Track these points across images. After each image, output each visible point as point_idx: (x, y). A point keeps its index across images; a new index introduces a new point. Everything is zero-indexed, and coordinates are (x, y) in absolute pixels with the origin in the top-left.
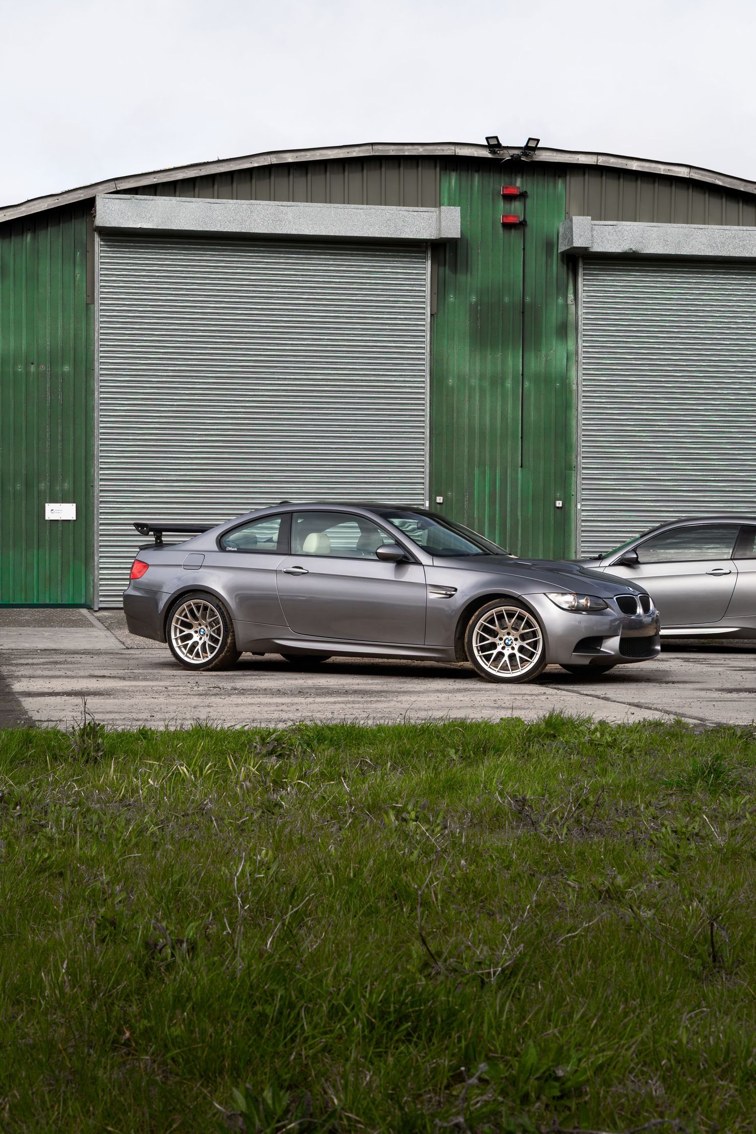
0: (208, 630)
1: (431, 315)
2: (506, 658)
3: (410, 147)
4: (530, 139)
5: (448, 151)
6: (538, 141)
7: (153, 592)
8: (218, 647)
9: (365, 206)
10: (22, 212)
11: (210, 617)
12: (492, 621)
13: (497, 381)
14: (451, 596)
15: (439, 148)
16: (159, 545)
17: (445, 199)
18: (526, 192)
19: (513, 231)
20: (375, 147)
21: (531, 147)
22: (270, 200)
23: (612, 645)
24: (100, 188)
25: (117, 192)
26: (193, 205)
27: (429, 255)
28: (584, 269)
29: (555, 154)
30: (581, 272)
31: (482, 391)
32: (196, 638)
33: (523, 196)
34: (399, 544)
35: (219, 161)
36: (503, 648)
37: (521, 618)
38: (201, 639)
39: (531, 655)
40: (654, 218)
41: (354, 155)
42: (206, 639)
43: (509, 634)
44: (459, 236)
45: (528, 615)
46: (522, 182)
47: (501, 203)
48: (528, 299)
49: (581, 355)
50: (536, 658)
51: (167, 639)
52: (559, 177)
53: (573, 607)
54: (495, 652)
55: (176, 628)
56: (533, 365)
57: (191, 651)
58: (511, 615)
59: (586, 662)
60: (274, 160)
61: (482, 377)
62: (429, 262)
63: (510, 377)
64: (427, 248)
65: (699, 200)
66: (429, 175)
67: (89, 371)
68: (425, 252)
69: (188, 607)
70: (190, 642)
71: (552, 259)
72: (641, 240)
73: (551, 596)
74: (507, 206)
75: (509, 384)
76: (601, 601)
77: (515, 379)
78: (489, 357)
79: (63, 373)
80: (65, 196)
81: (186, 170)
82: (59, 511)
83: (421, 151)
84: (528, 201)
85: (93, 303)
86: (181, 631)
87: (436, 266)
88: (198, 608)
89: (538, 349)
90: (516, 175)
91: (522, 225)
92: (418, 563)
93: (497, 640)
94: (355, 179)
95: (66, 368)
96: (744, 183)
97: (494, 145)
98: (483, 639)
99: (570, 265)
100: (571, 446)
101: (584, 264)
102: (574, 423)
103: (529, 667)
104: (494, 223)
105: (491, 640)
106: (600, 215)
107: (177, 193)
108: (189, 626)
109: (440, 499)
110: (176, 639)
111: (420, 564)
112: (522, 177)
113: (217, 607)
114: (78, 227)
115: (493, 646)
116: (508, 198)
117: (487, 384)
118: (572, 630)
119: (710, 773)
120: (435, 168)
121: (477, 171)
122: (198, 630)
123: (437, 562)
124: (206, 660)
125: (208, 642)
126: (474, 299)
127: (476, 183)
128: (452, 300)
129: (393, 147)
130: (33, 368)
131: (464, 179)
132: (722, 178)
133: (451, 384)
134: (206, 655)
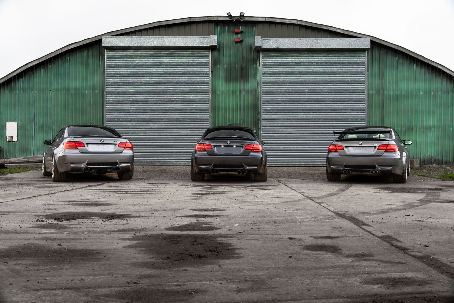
1: (211, 71)
3: (203, 18)
4: (241, 13)
5: (215, 19)
6: (244, 13)
10: (81, 44)
13: (233, 92)
15: (212, 18)
18: (243, 31)
19: (238, 44)
20: (191, 19)
21: (242, 16)
24: (105, 35)
27: (210, 51)
29: (251, 18)
30: (261, 55)
31: (229, 95)
33: (241, 32)
41: (185, 21)
44: (217, 44)
46: (241, 28)
47: (235, 35)
48: (244, 66)
52: (254, 25)
56: (246, 87)
60: (159, 24)
61: (229, 91)
62: (210, 55)
63: (238, 91)
66: (211, 27)
67: (104, 91)
71: (252, 53)
72: (279, 43)
74: (237, 36)
75: (238, 93)
77: (240, 92)
78: (231, 85)
79: (96, 93)
80: (94, 38)
81: (132, 29)
83: (206, 19)
84: (244, 34)
85: (104, 71)
87: (213, 56)
89: (247, 81)
90: (239, 26)
91: (242, 41)
94: (187, 29)
97: (230, 16)
99: (258, 54)
100: (259, 113)
101: (262, 53)
102: (260, 105)
104: (232, 41)
107: (130, 35)
112: (241, 26)
114: (101, 48)
116: (237, 33)
117: (230, 93)
120: (213, 25)
121: (226, 24)
126: (226, 66)
127: (226, 29)
128: (218, 67)
129: (197, 18)
130: (87, 91)
131: (222, 28)
132: (309, 23)
133: (218, 93)
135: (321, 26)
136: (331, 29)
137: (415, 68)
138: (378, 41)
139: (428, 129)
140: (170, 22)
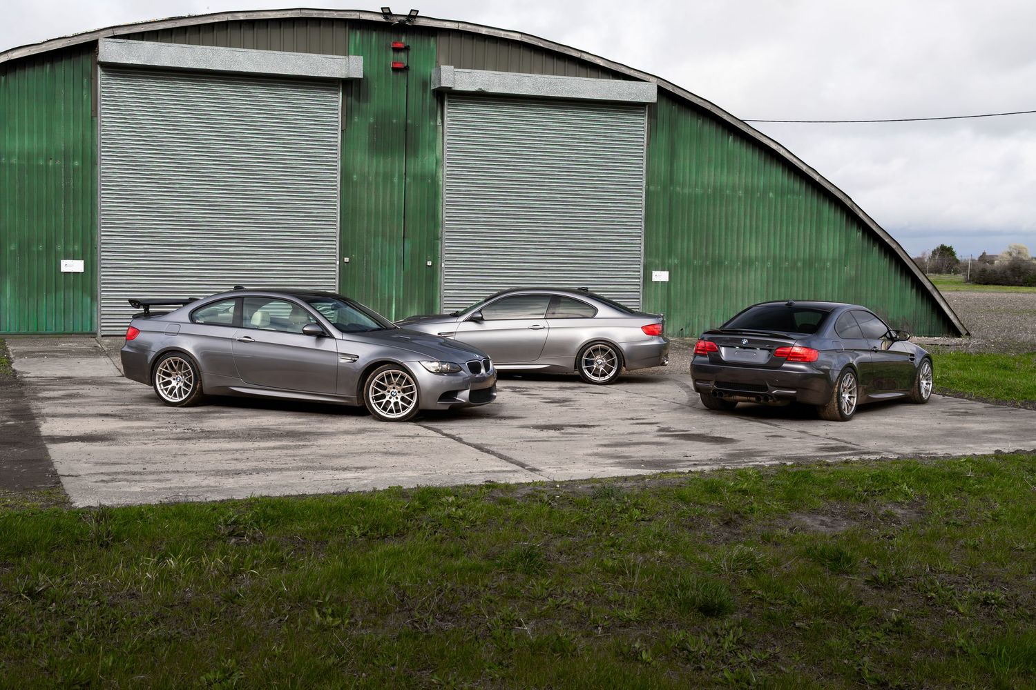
0: (183, 379)
1: (342, 131)
2: (392, 405)
3: (327, 12)
4: (412, 10)
5: (355, 16)
6: (418, 11)
7: (143, 349)
8: (190, 391)
9: (295, 53)
10: (43, 49)
11: (184, 370)
12: (382, 380)
13: (387, 178)
14: (355, 361)
15: (348, 13)
16: (147, 315)
17: (352, 49)
18: (409, 46)
19: (399, 73)
20: (303, 11)
21: (413, 15)
22: (227, 46)
23: (464, 396)
24: (102, 33)
25: (114, 37)
26: (171, 49)
27: (341, 88)
28: (449, 101)
29: (429, 21)
30: (446, 103)
31: (377, 185)
32: (174, 383)
33: (407, 49)
34: (319, 323)
35: (190, 17)
36: (390, 398)
37: (403, 377)
38: (177, 384)
39: (409, 403)
40: (496, 68)
41: (288, 16)
42: (181, 384)
43: (394, 388)
44: (361, 77)
45: (407, 375)
46: (406, 39)
47: (391, 53)
48: (409, 121)
49: (446, 161)
50: (412, 405)
51: (153, 383)
52: (432, 36)
53: (438, 370)
54: (384, 401)
55: (159, 376)
56: (412, 167)
57: (170, 393)
58: (396, 375)
59: (446, 408)
60: (229, 18)
61: (377, 174)
62: (341, 93)
63: (397, 175)
64: (339, 83)
65: (527, 56)
66: (341, 32)
67: (94, 163)
68: (338, 86)
69: (168, 362)
70: (170, 387)
71: (426, 95)
72: (487, 83)
73: (423, 363)
74: (396, 55)
75: (396, 180)
76: (457, 366)
77: (400, 177)
78: (382, 161)
79: (74, 166)
80: (76, 38)
81: (166, 23)
82: (71, 266)
83: (335, 15)
84: (410, 53)
85: (97, 116)
86: (163, 379)
87: (345, 97)
88: (176, 363)
89: (416, 156)
90: (402, 35)
91: (406, 69)
92: (332, 337)
93: (386, 392)
94: (288, 33)
95: (76, 164)
96: (558, 46)
97: (386, 13)
98: (376, 392)
99: (439, 98)
100: (438, 225)
101: (449, 98)
102: (440, 207)
103: (408, 411)
104: (386, 66)
105: (382, 392)
106: (459, 65)
107: (159, 39)
108: (169, 375)
109: (346, 260)
110: (160, 384)
111: (333, 338)
112: (406, 36)
113: (189, 363)
114: (86, 61)
115: (384, 396)
116: (396, 50)
117: (380, 179)
118: (437, 386)
119: (526, 557)
120: (346, 26)
121: (375, 30)
122: (175, 378)
123: (346, 337)
124: (181, 399)
125: (183, 387)
126: (372, 120)
127: (374, 40)
128: (356, 120)
129: (315, 12)
130: (51, 163)
131: (365, 36)
132: (543, 41)
133: (355, 180)
134: (181, 396)
135: (566, 48)
136: (586, 57)
137: (731, 143)
138: (670, 88)
139: (748, 263)
140: (255, 14)
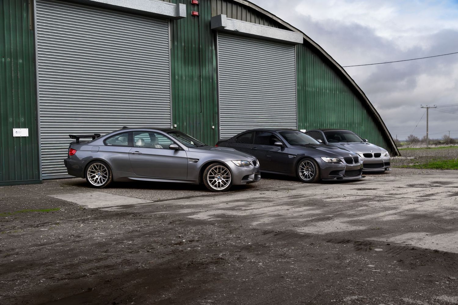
0: (102, 174)
2: (217, 183)
11: (103, 169)
16: (78, 143)
23: (252, 177)
32: (97, 177)
34: (176, 144)
37: (223, 169)
42: (101, 177)
43: (218, 175)
45: (226, 168)
50: (229, 184)
51: (85, 177)
53: (240, 165)
55: (89, 173)
59: (245, 184)
69: (93, 166)
73: (233, 161)
82: (20, 132)
86: (91, 175)
88: (97, 166)
103: (226, 187)
108: (94, 173)
110: (89, 178)
111: (184, 150)
113: (106, 166)
122: (98, 174)
123: (191, 150)
134: (101, 183)
